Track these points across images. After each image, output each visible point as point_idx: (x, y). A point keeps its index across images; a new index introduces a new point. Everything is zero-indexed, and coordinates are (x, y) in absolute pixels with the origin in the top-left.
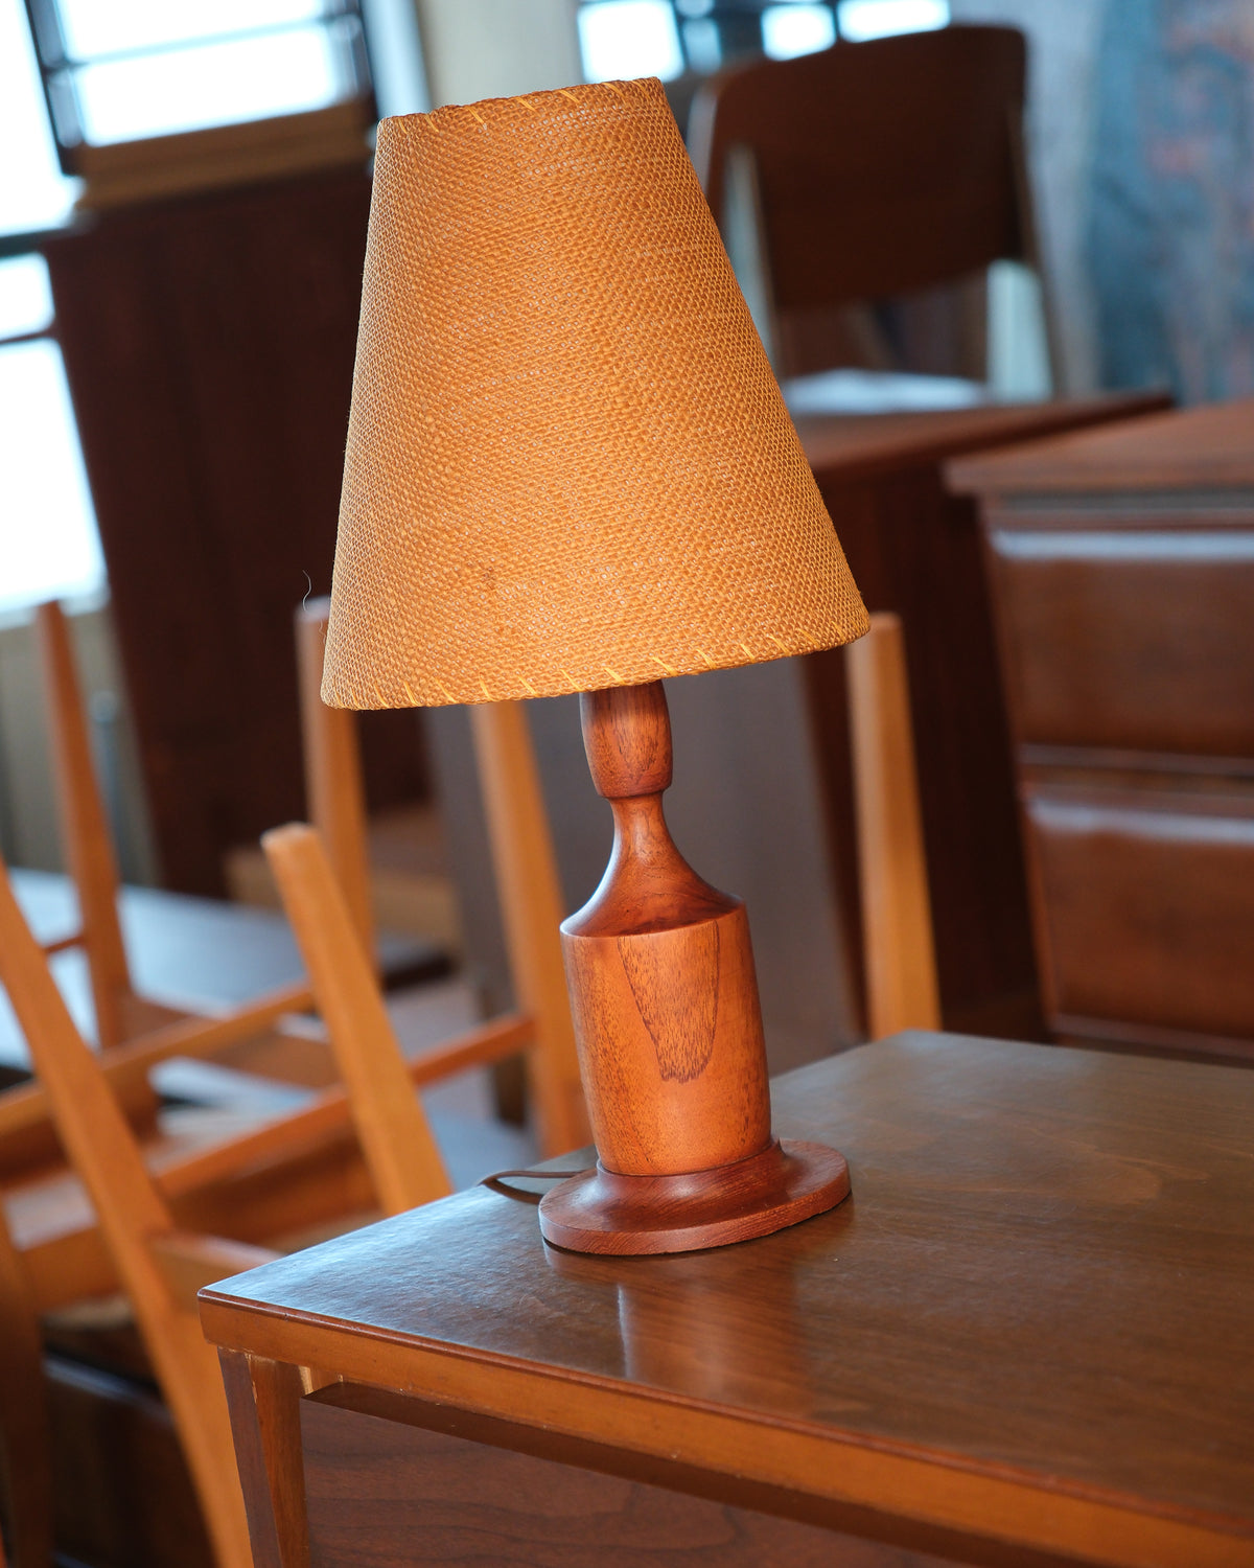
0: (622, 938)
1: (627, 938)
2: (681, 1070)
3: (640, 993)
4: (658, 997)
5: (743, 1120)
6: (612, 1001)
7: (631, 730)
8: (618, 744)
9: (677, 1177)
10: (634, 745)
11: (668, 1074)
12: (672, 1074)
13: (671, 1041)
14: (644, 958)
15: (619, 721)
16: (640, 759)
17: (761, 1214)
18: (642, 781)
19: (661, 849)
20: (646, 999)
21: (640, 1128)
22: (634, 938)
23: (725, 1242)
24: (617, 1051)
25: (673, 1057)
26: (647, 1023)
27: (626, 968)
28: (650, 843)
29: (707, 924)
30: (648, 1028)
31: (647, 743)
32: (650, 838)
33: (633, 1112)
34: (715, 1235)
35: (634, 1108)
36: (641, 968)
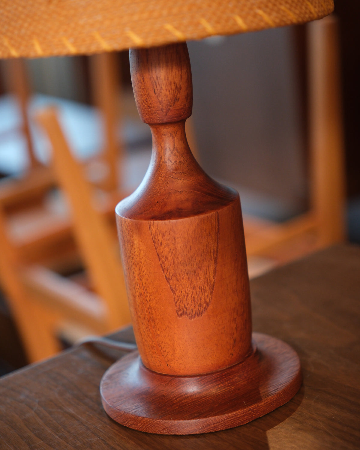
0: (152, 222)
1: (155, 222)
2: (190, 311)
3: (163, 259)
4: (176, 262)
5: (232, 342)
6: (145, 263)
7: (162, 77)
8: (153, 87)
9: (187, 379)
10: (164, 88)
11: (182, 313)
12: (184, 313)
13: (184, 292)
14: (167, 236)
15: (154, 71)
16: (169, 98)
17: (240, 411)
18: (170, 114)
19: (182, 160)
20: (167, 264)
21: (163, 345)
22: (160, 222)
23: (215, 430)
24: (148, 295)
25: (185, 302)
26: (168, 279)
27: (154, 242)
28: (175, 155)
29: (211, 214)
30: (169, 283)
31: (173, 87)
32: (175, 152)
33: (158, 335)
34: (209, 425)
35: (159, 332)
36: (165, 243)
